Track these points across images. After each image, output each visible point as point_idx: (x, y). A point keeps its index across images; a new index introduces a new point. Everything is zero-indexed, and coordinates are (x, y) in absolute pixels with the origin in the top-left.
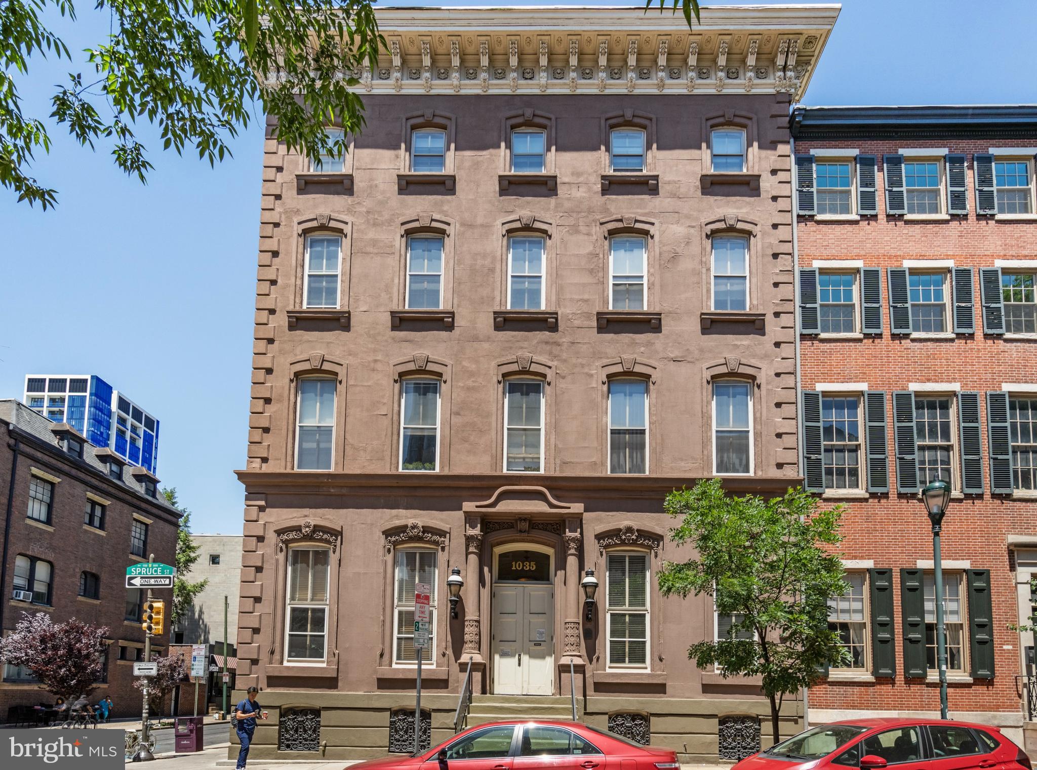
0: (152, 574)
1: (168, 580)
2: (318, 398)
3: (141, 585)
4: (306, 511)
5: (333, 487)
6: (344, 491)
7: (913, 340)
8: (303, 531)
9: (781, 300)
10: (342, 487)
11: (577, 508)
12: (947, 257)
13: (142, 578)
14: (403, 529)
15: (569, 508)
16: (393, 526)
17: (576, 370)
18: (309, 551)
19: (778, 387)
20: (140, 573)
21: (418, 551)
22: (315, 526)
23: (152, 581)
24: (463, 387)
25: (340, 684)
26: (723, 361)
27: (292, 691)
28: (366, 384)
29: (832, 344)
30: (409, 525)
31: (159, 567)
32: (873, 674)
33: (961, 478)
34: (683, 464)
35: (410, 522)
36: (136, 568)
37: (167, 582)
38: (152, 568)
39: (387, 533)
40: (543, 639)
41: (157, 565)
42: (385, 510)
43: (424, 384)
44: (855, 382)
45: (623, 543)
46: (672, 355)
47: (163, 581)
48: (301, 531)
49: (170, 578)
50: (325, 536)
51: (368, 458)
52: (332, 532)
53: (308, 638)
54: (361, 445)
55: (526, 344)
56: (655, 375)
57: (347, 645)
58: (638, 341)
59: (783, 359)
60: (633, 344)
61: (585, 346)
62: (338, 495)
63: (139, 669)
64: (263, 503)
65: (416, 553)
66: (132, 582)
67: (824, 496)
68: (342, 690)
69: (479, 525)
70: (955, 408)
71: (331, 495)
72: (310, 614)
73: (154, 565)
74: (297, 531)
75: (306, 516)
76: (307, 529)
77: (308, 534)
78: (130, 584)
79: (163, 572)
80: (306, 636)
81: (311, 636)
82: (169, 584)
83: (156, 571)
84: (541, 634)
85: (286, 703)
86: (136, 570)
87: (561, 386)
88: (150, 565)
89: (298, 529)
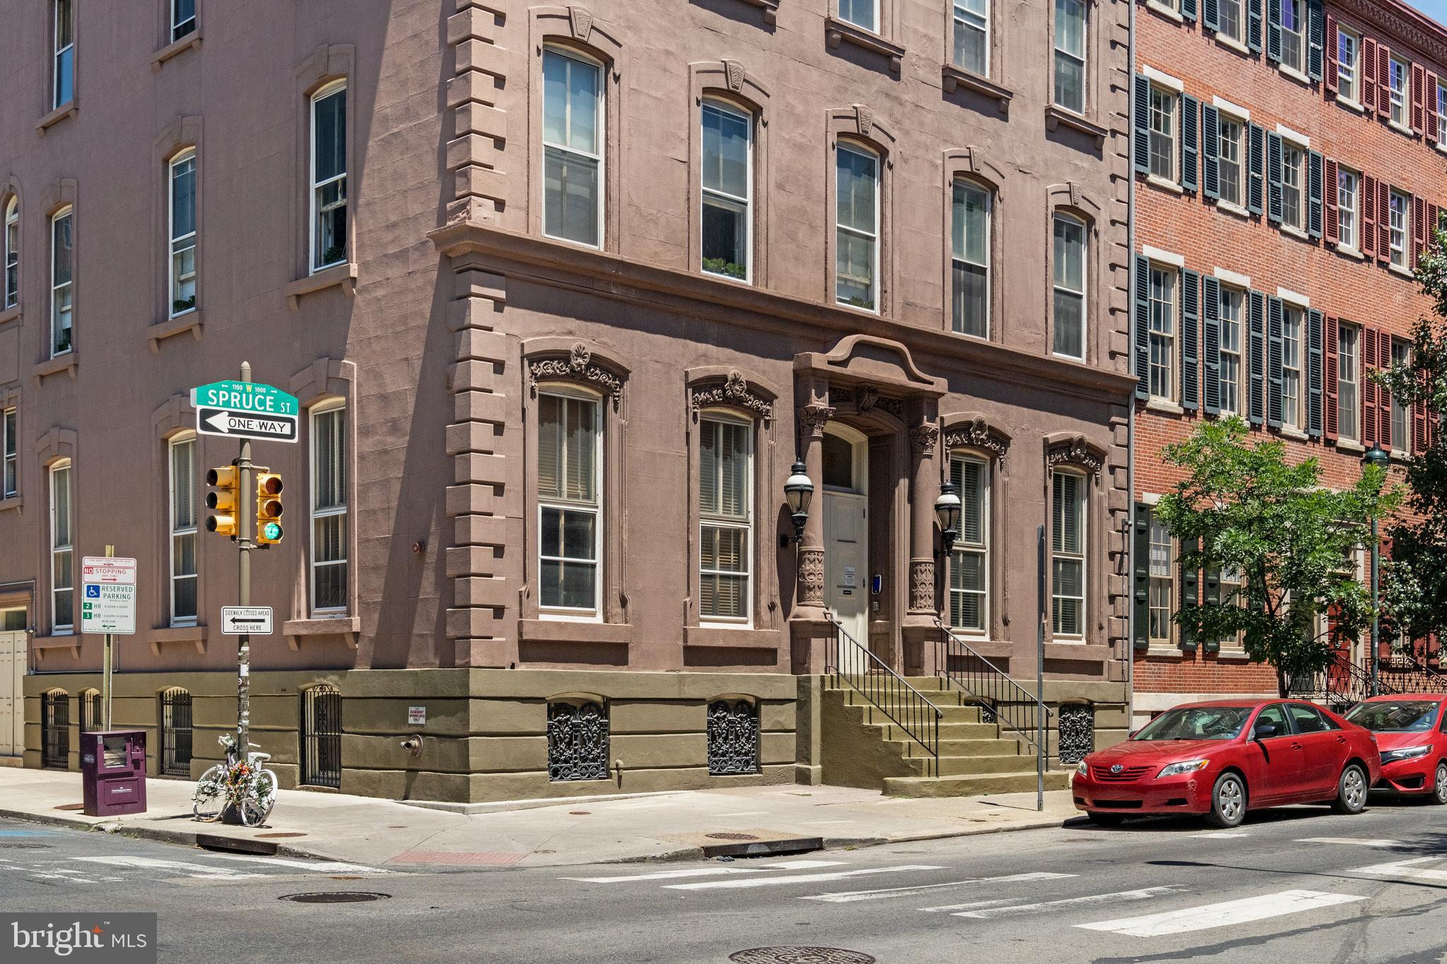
0: (253, 408)
1: (288, 425)
2: (569, 95)
3: (231, 431)
4: (572, 323)
5: (616, 285)
6: (633, 295)
7: (1220, 210)
8: (574, 363)
9: (1118, 114)
10: (629, 287)
11: (940, 384)
12: (1244, 105)
13: (231, 414)
14: (717, 382)
15: (932, 383)
16: (706, 374)
17: (920, 153)
18: (561, 399)
19: (1112, 241)
20: (227, 404)
21: (723, 421)
22: (593, 356)
23: (255, 425)
24: (788, 141)
25: (631, 656)
26: (1067, 188)
27: (560, 668)
28: (654, 93)
29: (1158, 193)
30: (730, 377)
31: (268, 393)
32: (1180, 647)
33: (1248, 401)
34: (1026, 333)
35: (731, 371)
36: (218, 390)
37: (287, 429)
38: (255, 395)
39: (696, 386)
40: (853, 584)
41: (263, 390)
42: (688, 342)
43: (725, 114)
44: (1175, 252)
45: (971, 444)
46: (1019, 162)
47: (277, 427)
48: (568, 362)
49: (292, 421)
50: (604, 378)
51: (662, 238)
52: (616, 371)
53: (562, 568)
54: (650, 211)
55: (862, 89)
56: (1004, 190)
57: (640, 586)
58: (984, 127)
59: (1118, 201)
60: (979, 130)
61: (930, 116)
62: (621, 301)
63: (234, 620)
64: (501, 294)
65: (717, 424)
66: (210, 420)
67: (1149, 405)
68: (636, 667)
69: (827, 394)
70: (1245, 309)
71: (609, 299)
72: (562, 521)
73: (259, 389)
74: (560, 360)
75: (570, 333)
76: (580, 360)
77: (580, 372)
78: (206, 427)
79: (276, 407)
80: (557, 563)
81: (567, 564)
82: (292, 436)
83: (262, 403)
84: (850, 574)
85: (553, 692)
86: (217, 395)
87: (905, 174)
88: (249, 388)
89: (564, 357)
